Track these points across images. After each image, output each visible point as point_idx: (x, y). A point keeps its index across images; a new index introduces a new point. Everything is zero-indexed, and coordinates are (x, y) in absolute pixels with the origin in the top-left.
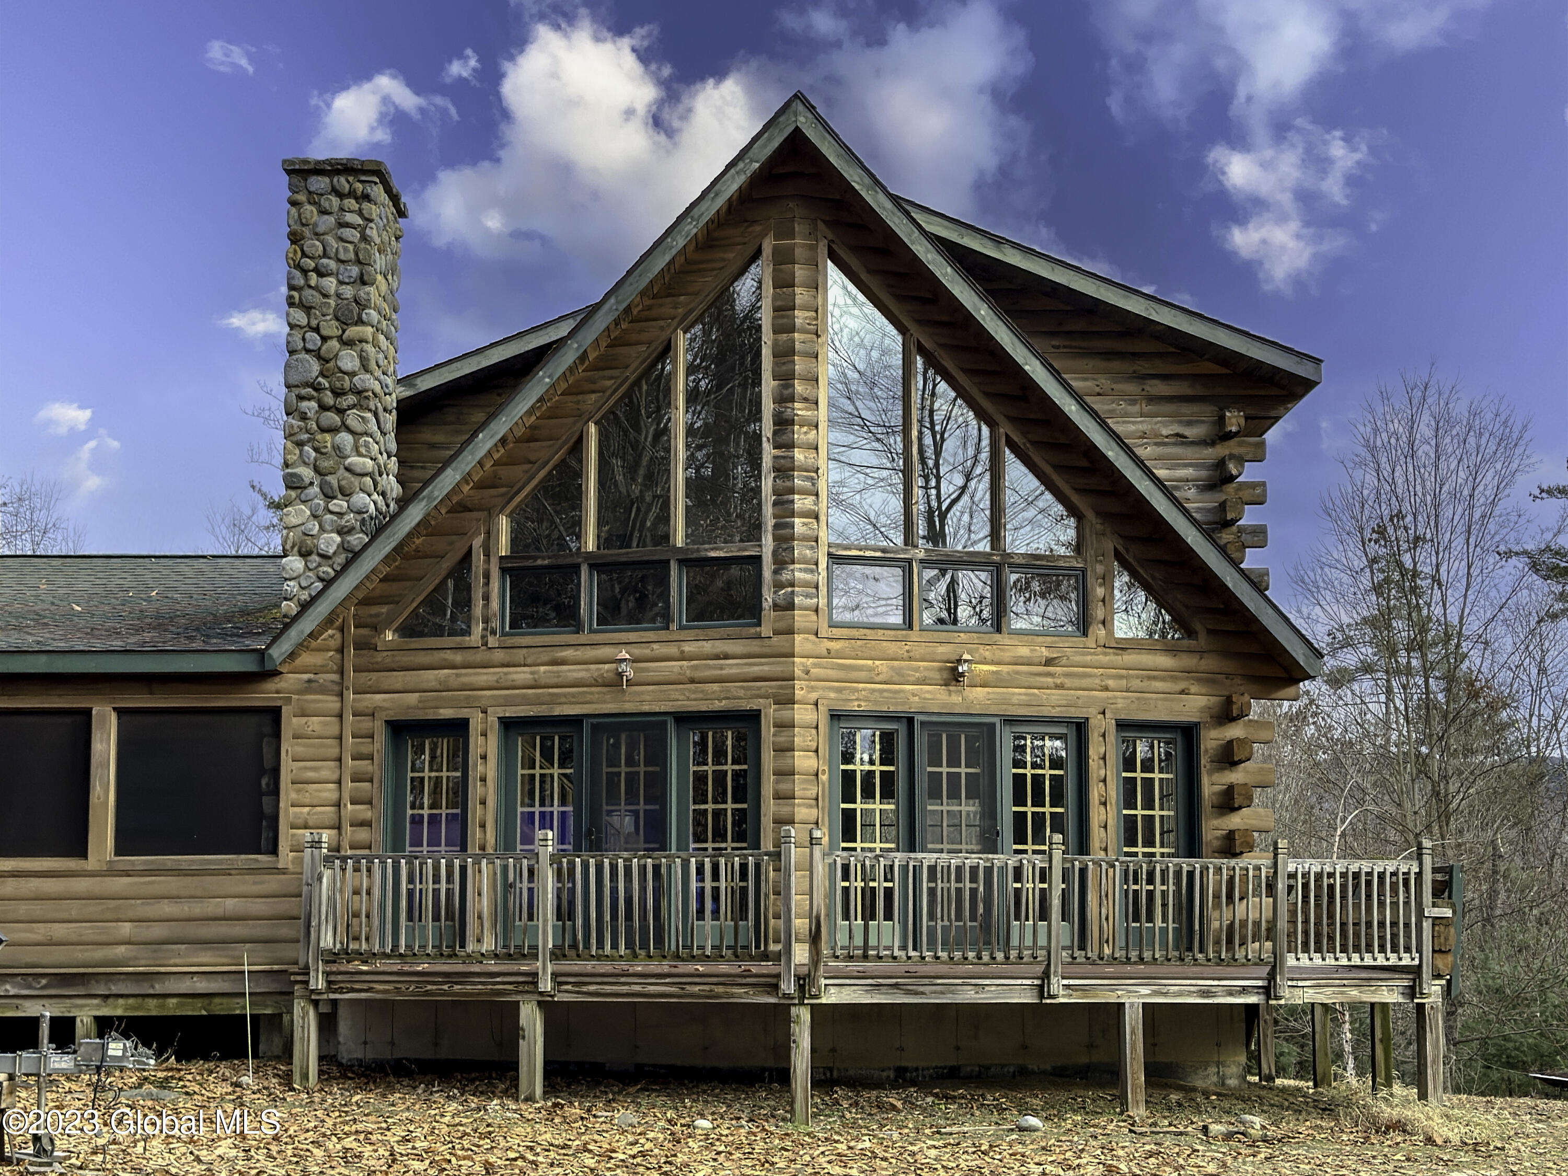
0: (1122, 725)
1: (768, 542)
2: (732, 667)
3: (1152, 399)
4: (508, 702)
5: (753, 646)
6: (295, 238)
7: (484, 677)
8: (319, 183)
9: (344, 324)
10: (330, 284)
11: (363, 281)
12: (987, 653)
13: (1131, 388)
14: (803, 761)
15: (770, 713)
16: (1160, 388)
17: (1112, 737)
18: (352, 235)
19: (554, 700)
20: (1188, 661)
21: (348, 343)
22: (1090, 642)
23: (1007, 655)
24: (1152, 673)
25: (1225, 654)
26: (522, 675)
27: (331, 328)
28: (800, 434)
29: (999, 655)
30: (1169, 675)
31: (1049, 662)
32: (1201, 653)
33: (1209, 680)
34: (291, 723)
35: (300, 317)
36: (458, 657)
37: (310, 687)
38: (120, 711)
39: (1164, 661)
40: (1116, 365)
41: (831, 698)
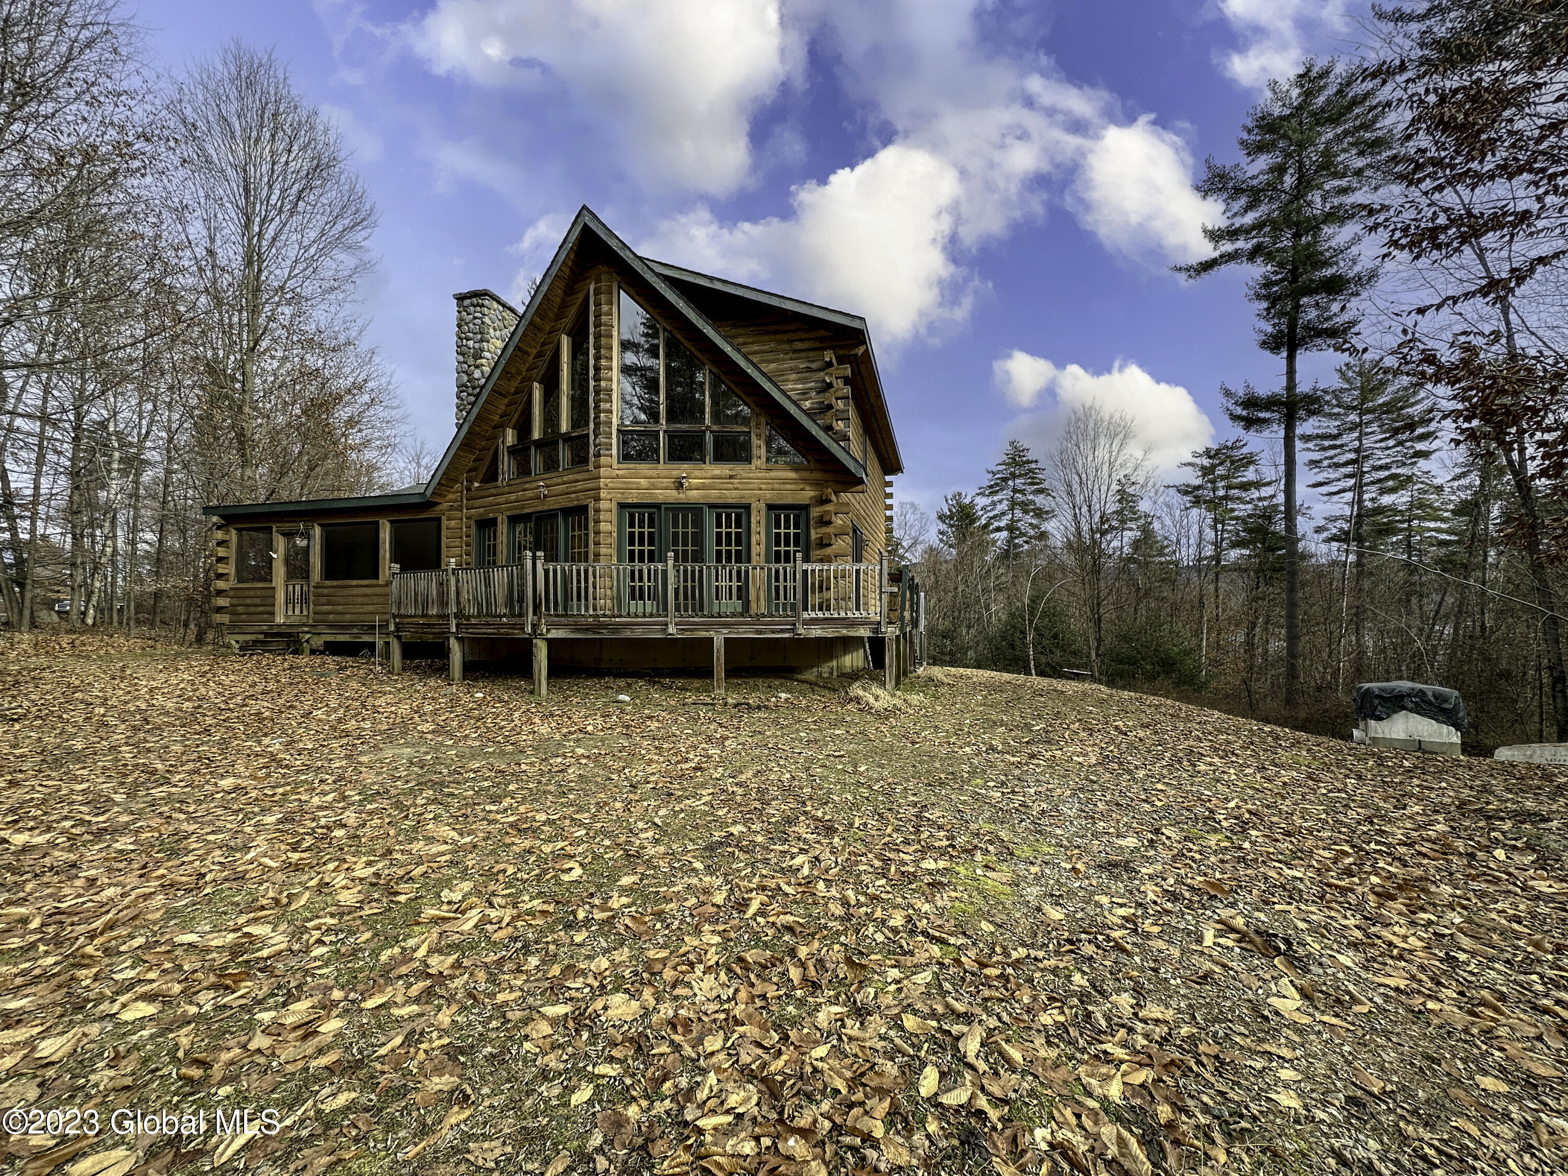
0: (770, 507)
1: (592, 426)
2: (580, 486)
3: (795, 351)
4: (510, 509)
5: (586, 475)
6: (459, 326)
7: (502, 499)
8: (467, 302)
9: (475, 359)
10: (471, 343)
11: (482, 341)
12: (697, 473)
13: (786, 347)
14: (604, 527)
15: (592, 505)
16: (798, 345)
17: (763, 513)
18: (478, 321)
19: (522, 507)
20: (806, 474)
21: (477, 367)
22: (753, 467)
23: (709, 474)
24: (785, 481)
25: (825, 471)
26: (513, 497)
27: (471, 361)
28: (603, 373)
29: (704, 474)
30: (794, 481)
31: (731, 477)
32: (812, 471)
33: (815, 484)
34: (445, 522)
35: (461, 358)
36: (494, 491)
37: (451, 508)
38: (391, 522)
39: (792, 475)
40: (779, 336)
41: (618, 496)
